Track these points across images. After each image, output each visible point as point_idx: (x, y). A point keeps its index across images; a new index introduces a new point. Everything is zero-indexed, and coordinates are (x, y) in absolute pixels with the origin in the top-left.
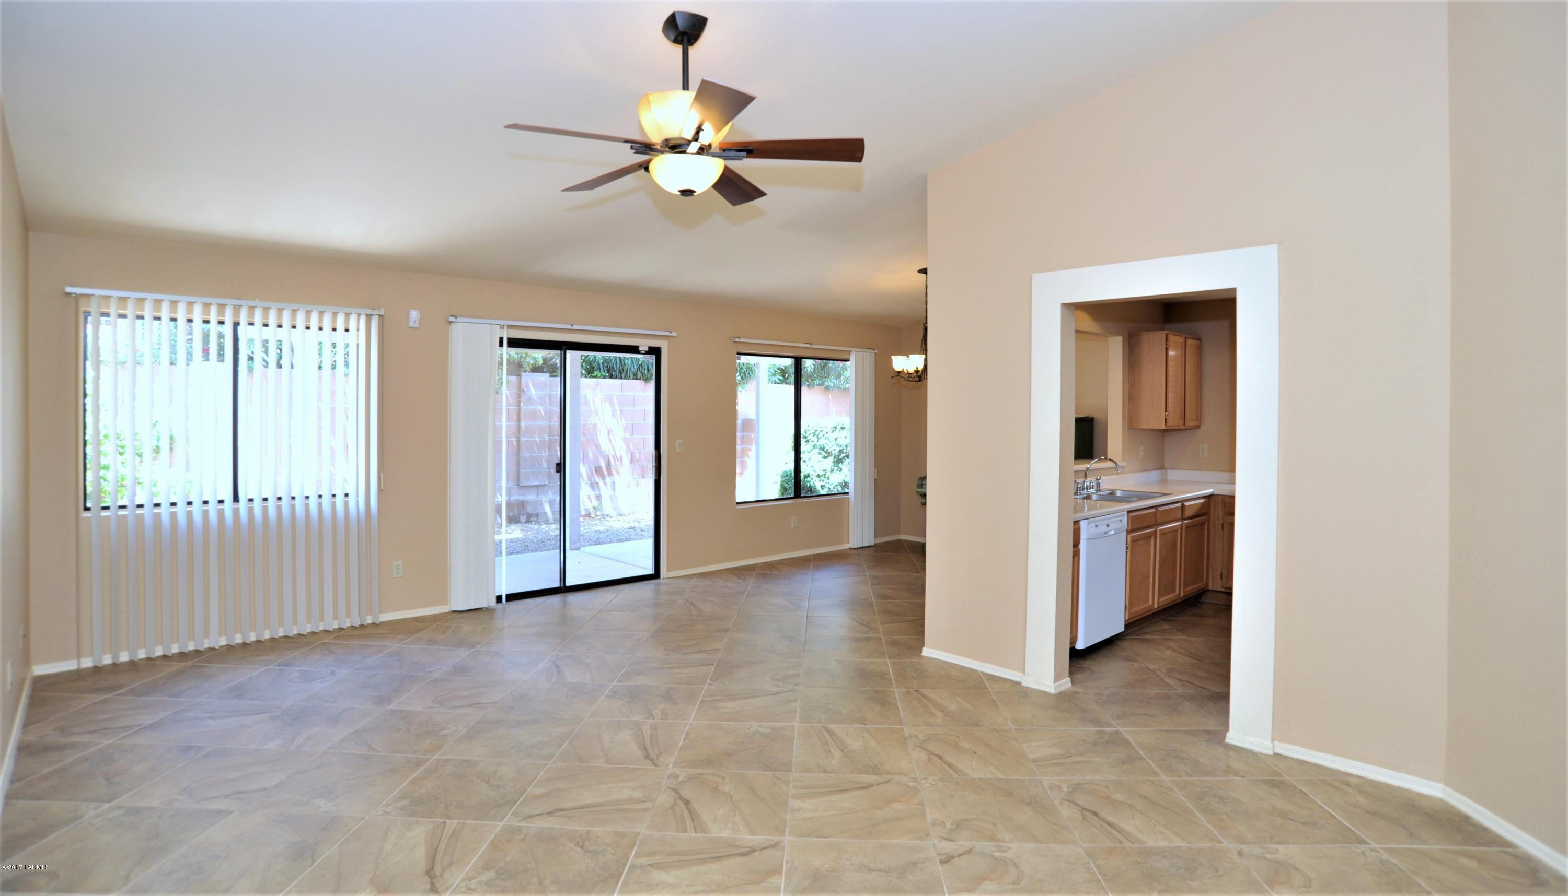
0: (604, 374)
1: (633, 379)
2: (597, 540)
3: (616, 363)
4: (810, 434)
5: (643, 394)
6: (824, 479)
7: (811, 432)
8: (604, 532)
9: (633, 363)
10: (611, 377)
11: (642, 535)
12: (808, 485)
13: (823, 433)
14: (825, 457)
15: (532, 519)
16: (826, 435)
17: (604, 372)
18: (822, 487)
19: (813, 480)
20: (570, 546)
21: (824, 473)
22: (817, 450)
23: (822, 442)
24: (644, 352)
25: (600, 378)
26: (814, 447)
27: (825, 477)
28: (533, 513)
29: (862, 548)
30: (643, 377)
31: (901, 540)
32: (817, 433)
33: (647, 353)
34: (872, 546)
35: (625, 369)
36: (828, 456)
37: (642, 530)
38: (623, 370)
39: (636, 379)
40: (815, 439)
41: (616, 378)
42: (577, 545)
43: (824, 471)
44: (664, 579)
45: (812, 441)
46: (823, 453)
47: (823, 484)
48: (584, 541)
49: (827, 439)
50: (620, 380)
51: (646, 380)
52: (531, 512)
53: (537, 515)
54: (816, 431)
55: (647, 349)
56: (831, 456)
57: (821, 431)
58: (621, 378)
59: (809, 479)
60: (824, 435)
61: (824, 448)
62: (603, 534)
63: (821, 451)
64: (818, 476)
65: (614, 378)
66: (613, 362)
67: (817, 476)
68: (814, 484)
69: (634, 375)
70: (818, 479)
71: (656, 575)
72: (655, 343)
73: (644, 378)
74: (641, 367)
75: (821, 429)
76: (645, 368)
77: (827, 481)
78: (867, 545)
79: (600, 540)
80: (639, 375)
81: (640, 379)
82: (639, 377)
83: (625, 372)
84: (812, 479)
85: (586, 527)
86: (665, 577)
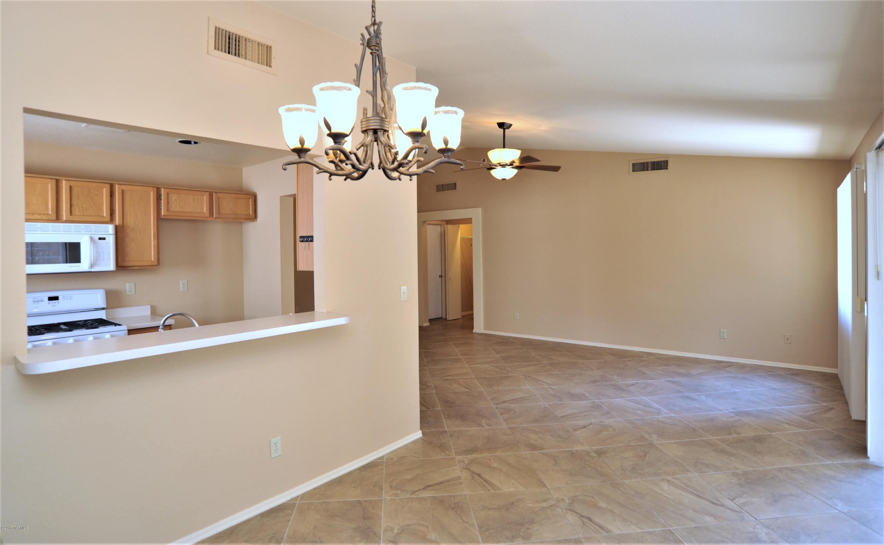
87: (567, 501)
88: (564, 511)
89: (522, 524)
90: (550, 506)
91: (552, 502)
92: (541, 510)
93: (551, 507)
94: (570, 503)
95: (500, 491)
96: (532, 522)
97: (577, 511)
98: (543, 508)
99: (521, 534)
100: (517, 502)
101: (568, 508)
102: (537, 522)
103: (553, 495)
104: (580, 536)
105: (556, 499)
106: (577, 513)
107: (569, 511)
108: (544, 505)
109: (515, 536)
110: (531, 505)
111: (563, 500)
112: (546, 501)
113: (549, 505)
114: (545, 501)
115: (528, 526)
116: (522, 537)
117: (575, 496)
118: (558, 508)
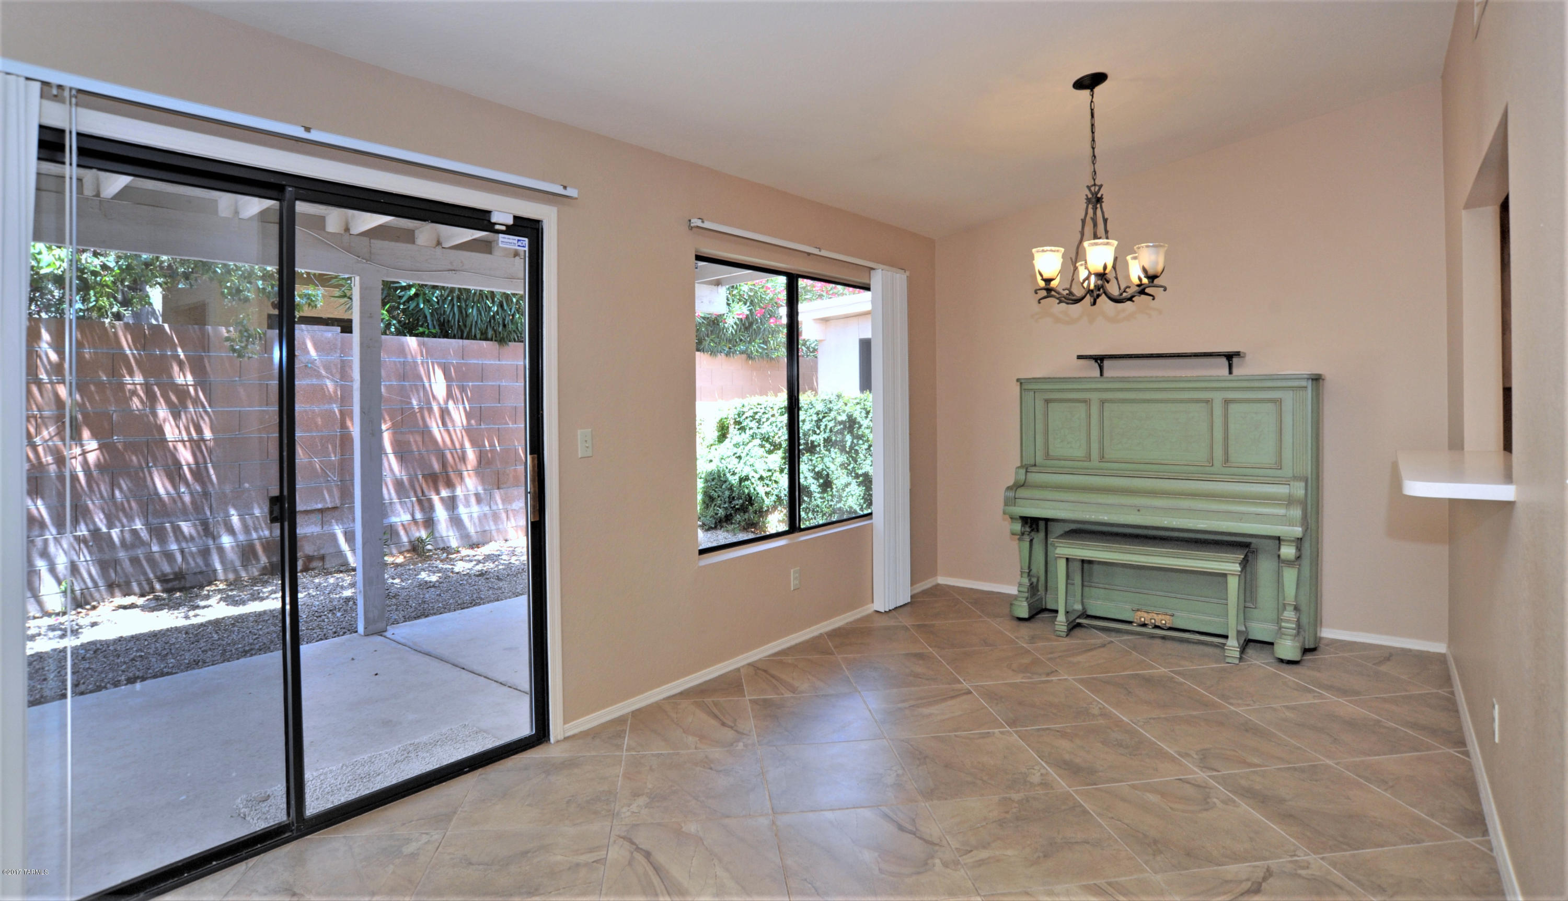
0: (434, 331)
1: (480, 339)
2: (420, 605)
3: (454, 313)
4: (747, 418)
5: (498, 363)
6: (770, 483)
7: (747, 415)
8: (434, 586)
9: (481, 315)
10: (446, 335)
11: (500, 588)
12: (746, 491)
13: (766, 416)
14: (770, 452)
15: (314, 564)
16: (772, 419)
17: (434, 328)
18: (767, 494)
19: (755, 485)
20: (365, 628)
21: (770, 473)
22: (757, 442)
23: (766, 429)
24: (504, 228)
25: (428, 336)
26: (753, 436)
27: (770, 480)
28: (316, 554)
29: (896, 608)
30: (496, 336)
31: (938, 585)
32: (757, 417)
33: (510, 230)
34: (908, 603)
35: (468, 323)
36: (774, 449)
37: (499, 579)
38: (465, 326)
39: (486, 339)
40: (754, 424)
41: (454, 337)
42: (381, 625)
43: (769, 470)
44: (558, 742)
45: (750, 429)
46: (768, 446)
47: (768, 489)
48: (396, 610)
49: (774, 424)
50: (460, 341)
51: (500, 341)
52: (311, 554)
53: (322, 558)
54: (756, 413)
55: (510, 221)
56: (779, 449)
57: (764, 413)
58: (462, 338)
59: (747, 483)
60: (768, 419)
61: (769, 438)
62: (433, 589)
63: (764, 443)
64: (761, 478)
65: (451, 338)
66: (448, 313)
67: (759, 479)
68: (754, 489)
69: (482, 334)
70: (760, 484)
71: (541, 733)
72: (529, 210)
73: (499, 339)
74: (492, 321)
75: (762, 411)
76: (499, 324)
77: (775, 485)
78: (902, 604)
79: (426, 606)
80: (490, 333)
81: (491, 340)
82: (490, 336)
83: (468, 329)
84: (753, 484)
85: (404, 577)
86: (560, 737)
87: (937, 861)
88: (944, 842)
89: (1018, 819)
90: (971, 851)
91: (968, 859)
92: (989, 844)
93: (969, 849)
94: (932, 857)
95: (1084, 883)
96: (1001, 823)
97: (921, 841)
98: (984, 847)
99: (1017, 805)
100: (1039, 857)
101: (937, 848)
102: (993, 822)
103: (966, 876)
104: (923, 804)
105: (959, 866)
106: (921, 838)
107: (935, 842)
108: (984, 854)
109: (1024, 801)
110: (1009, 852)
111: (946, 865)
112: (980, 861)
113: (975, 852)
114: (981, 863)
115: (1008, 816)
116: (1013, 801)
117: (919, 873)
118: (956, 849)
